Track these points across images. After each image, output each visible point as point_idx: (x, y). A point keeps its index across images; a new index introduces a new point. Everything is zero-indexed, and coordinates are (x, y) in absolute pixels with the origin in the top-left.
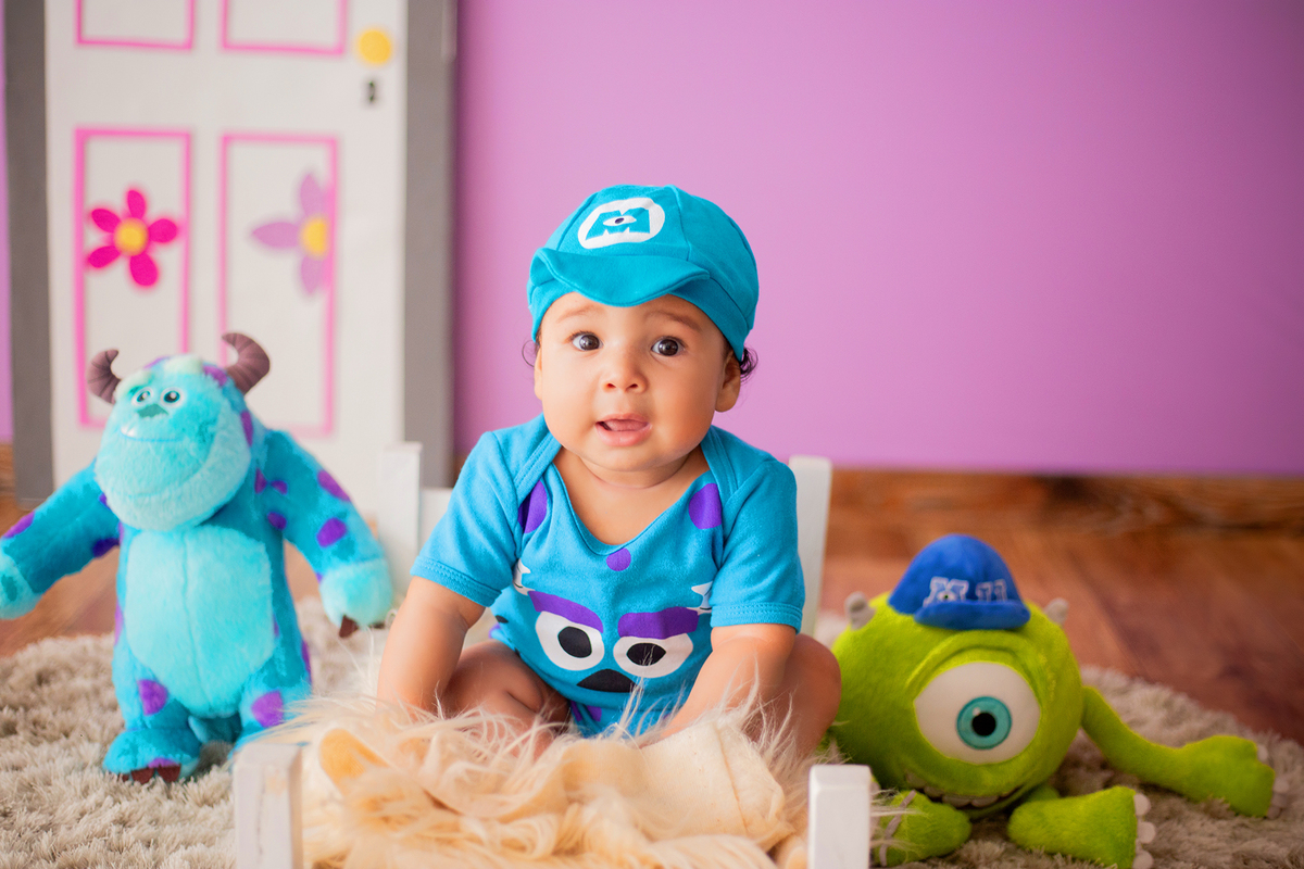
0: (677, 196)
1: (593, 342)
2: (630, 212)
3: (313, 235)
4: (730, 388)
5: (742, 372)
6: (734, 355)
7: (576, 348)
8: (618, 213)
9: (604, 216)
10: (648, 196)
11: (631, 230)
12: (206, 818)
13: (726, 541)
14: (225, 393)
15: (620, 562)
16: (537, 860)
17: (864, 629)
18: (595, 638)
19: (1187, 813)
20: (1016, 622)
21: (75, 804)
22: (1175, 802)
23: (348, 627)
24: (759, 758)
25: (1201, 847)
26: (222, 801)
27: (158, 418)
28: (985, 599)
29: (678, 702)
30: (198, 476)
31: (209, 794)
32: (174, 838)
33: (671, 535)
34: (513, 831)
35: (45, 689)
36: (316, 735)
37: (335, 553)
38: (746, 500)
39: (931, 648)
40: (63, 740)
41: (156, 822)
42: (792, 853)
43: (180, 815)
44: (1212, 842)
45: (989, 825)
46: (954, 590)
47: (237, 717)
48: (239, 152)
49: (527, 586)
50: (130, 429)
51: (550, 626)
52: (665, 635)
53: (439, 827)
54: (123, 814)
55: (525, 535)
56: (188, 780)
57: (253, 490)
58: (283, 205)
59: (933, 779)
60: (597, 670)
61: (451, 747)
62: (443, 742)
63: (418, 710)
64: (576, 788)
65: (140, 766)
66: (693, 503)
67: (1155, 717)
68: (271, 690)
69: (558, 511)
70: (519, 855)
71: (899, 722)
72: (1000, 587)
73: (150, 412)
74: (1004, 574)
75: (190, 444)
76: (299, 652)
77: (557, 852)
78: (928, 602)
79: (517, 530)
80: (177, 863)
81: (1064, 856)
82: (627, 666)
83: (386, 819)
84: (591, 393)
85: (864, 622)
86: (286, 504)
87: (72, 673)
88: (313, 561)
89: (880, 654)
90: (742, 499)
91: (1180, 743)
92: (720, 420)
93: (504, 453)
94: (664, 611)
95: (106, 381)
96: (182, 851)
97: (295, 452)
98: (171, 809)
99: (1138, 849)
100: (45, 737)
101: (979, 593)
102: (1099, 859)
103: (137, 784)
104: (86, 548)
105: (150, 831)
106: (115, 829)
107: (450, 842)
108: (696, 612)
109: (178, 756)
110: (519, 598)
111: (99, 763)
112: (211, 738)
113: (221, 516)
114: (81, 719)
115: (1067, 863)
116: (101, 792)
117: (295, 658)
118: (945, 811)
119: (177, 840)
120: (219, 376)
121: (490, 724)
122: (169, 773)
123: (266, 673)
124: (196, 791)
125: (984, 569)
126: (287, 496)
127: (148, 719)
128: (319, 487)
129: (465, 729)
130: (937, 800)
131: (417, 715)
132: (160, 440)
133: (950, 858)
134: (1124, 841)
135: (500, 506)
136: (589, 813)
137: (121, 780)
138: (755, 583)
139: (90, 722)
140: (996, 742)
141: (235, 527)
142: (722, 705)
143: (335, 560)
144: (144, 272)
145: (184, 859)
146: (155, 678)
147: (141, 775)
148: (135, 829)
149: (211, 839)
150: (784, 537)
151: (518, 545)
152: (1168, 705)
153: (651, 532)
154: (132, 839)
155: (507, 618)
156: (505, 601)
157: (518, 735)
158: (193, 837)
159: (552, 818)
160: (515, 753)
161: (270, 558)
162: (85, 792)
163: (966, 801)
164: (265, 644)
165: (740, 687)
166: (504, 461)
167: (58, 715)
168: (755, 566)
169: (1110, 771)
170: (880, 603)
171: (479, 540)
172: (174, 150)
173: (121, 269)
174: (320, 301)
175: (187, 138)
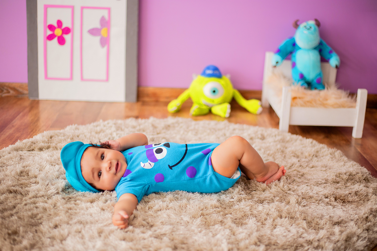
3: (104, 32)
48: (85, 11)
58: (97, 24)
144: (61, 41)
172: (70, 10)
173: (55, 40)
174: (105, 48)
175: (72, 7)
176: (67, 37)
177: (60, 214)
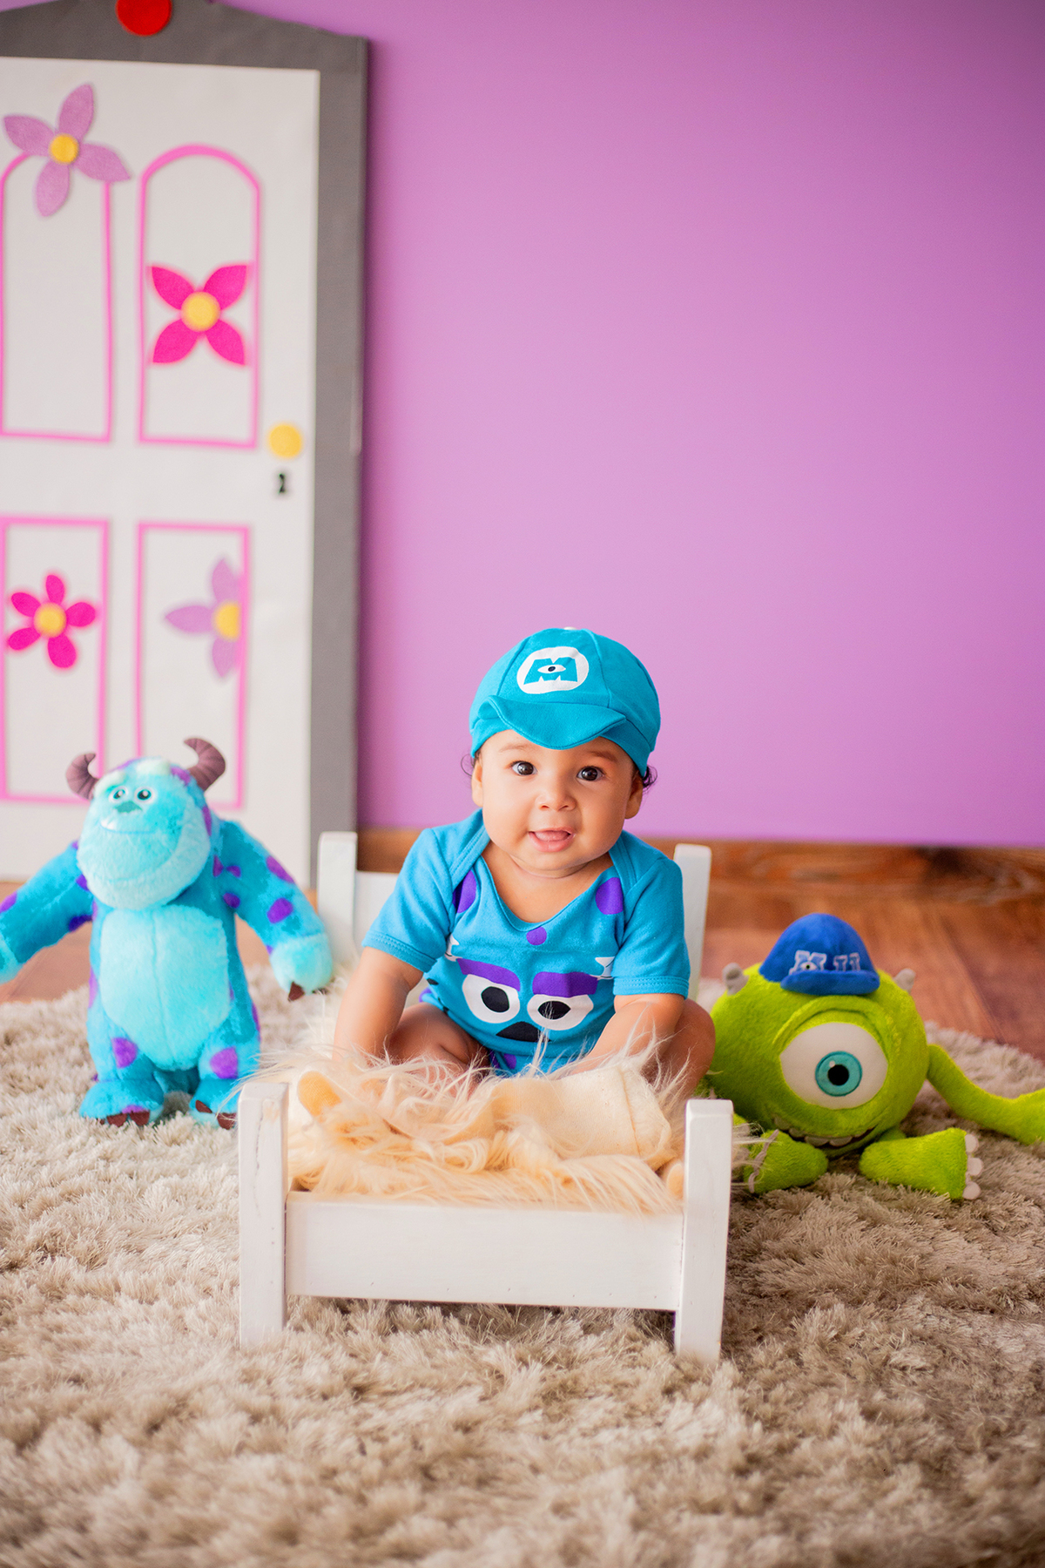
0: (596, 643)
1: (528, 769)
2: (559, 661)
3: (225, 622)
4: (635, 799)
5: (645, 786)
6: (639, 773)
7: (515, 773)
8: (549, 661)
9: (538, 663)
10: (572, 645)
11: (562, 679)
12: (176, 1155)
13: (626, 926)
14: (190, 792)
15: (537, 938)
16: (473, 1174)
17: (738, 995)
18: (513, 995)
19: (1016, 1153)
20: (867, 988)
21: (64, 1144)
22: (1005, 1144)
23: (296, 992)
24: (654, 1098)
25: (1025, 1182)
26: (188, 1141)
27: (134, 813)
28: (841, 969)
29: (582, 1051)
30: (168, 863)
31: (176, 1135)
32: (152, 1171)
33: (581, 917)
34: (454, 1151)
35: (14, 1047)
36: (294, 1078)
37: (284, 929)
38: (643, 892)
39: (795, 1010)
40: (39, 1091)
41: (134, 1157)
42: (673, 1170)
43: (153, 1152)
44: (1035, 1178)
45: (845, 1162)
46: (814, 961)
47: (195, 1070)
48: (154, 539)
49: (456, 955)
50: (109, 822)
51: (475, 986)
52: (571, 994)
53: (396, 1147)
54: (106, 1151)
55: (458, 915)
56: (157, 1123)
57: (212, 874)
58: (198, 591)
59: (796, 1122)
60: (514, 1022)
61: (403, 1086)
62: (397, 1082)
63: (372, 1057)
64: (503, 1117)
65: (114, 1112)
66: (600, 892)
67: (1000, 1073)
68: (228, 1046)
69: (485, 895)
70: (457, 1169)
71: (768, 1071)
72: (854, 959)
73: (126, 808)
74: (857, 946)
75: (162, 836)
76: (251, 1014)
77: (487, 1168)
78: (792, 971)
79: (451, 910)
80: (160, 1189)
81: (906, 1187)
82: (537, 1019)
83: (354, 1140)
84: (528, 810)
85: (738, 989)
86: (238, 886)
87: (35, 1034)
88: (263, 935)
89: (751, 1016)
90: (640, 891)
91: (1014, 1096)
92: (629, 826)
93: (441, 845)
94: (571, 973)
95: (84, 779)
96: (162, 1181)
97: (246, 841)
98: (145, 1147)
99: (968, 1180)
100: (22, 1089)
101: (836, 964)
102: (934, 1188)
103: (113, 1126)
104: (63, 924)
105: (131, 1165)
106: (102, 1163)
107: (404, 1159)
108: (596, 978)
109: (148, 1103)
110: (449, 964)
111: (76, 1108)
112: (170, 1089)
113: (186, 896)
114: (54, 1073)
115: (908, 1193)
116: (84, 1133)
117: (248, 1018)
118: (805, 1149)
119: (155, 1173)
120: (184, 776)
121: (431, 1068)
122: (140, 1118)
123: (223, 1032)
124: (165, 1132)
125: (840, 942)
126: (240, 879)
127: (122, 1072)
128: (268, 872)
129: (412, 1072)
130: (801, 1139)
131: (373, 1062)
132: (137, 833)
133: (808, 1188)
134: (956, 1173)
135: (437, 890)
136: (513, 1137)
137: (99, 1123)
138: (652, 961)
139: (61, 1075)
140: (848, 1091)
141: (196, 906)
142: (627, 1048)
143: (284, 934)
144: (62, 654)
145: (165, 1186)
146: (126, 1035)
147: (116, 1120)
148: (119, 1163)
149: (182, 1172)
150: (674, 922)
151: (452, 922)
152: (1014, 1063)
153: (564, 915)
154: (118, 1171)
155: (437, 981)
156: (438, 970)
157: (456, 1077)
158: (168, 1170)
159: (483, 1141)
160: (453, 1092)
161: (226, 932)
162: (69, 1134)
163: (825, 1141)
164: (221, 1008)
165: (642, 1035)
166: (442, 854)
167: (32, 1069)
168: (652, 946)
169: (953, 1116)
170: (753, 971)
171: (420, 917)
172: (93, 537)
173: (39, 651)
174: (231, 683)
175: (105, 526)
176: (85, 639)
177: (20, 1346)
